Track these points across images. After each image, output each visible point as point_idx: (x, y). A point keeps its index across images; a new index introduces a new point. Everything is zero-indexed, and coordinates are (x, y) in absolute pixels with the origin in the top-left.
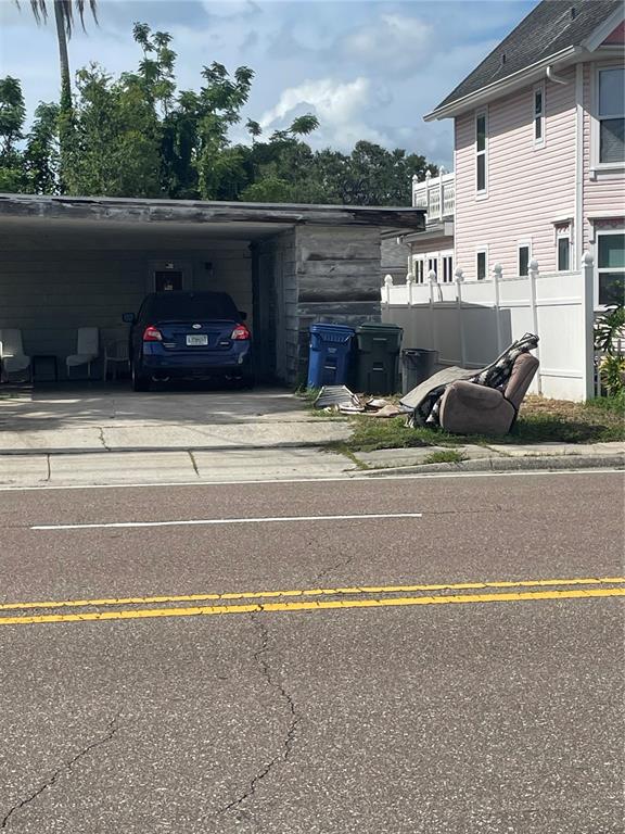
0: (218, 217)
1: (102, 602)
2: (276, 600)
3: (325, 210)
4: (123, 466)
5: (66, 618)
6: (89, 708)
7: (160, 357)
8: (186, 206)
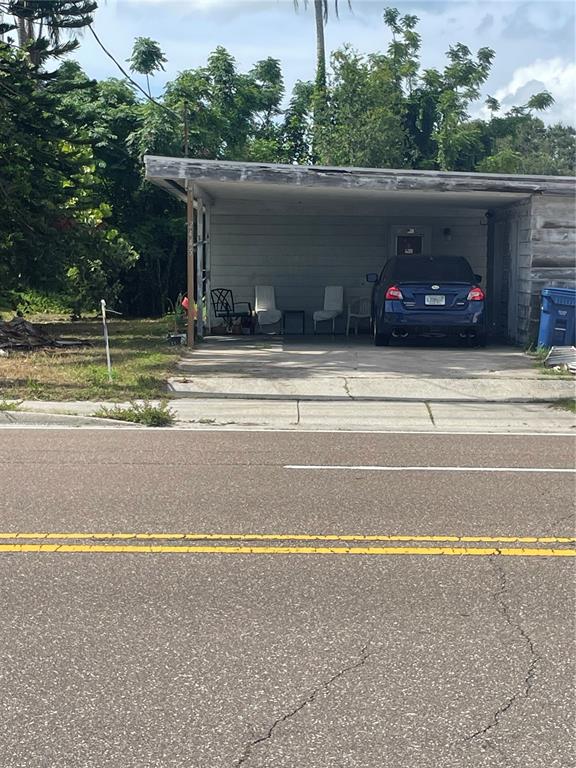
0: (460, 187)
1: (351, 538)
2: (513, 545)
3: (560, 181)
4: (366, 414)
5: (319, 550)
6: (343, 635)
7: (400, 314)
8: (430, 177)
